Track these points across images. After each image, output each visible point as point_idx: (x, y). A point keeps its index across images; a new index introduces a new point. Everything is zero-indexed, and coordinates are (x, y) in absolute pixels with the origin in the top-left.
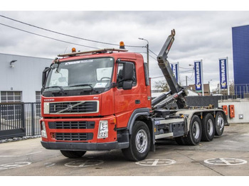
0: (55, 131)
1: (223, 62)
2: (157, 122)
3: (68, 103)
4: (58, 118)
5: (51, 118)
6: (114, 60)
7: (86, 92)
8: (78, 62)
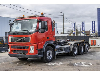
0: (13, 49)
1: (93, 22)
2: (57, 47)
3: (19, 38)
4: (15, 44)
5: (12, 44)
6: (38, 20)
7: (26, 34)
8: (24, 21)
